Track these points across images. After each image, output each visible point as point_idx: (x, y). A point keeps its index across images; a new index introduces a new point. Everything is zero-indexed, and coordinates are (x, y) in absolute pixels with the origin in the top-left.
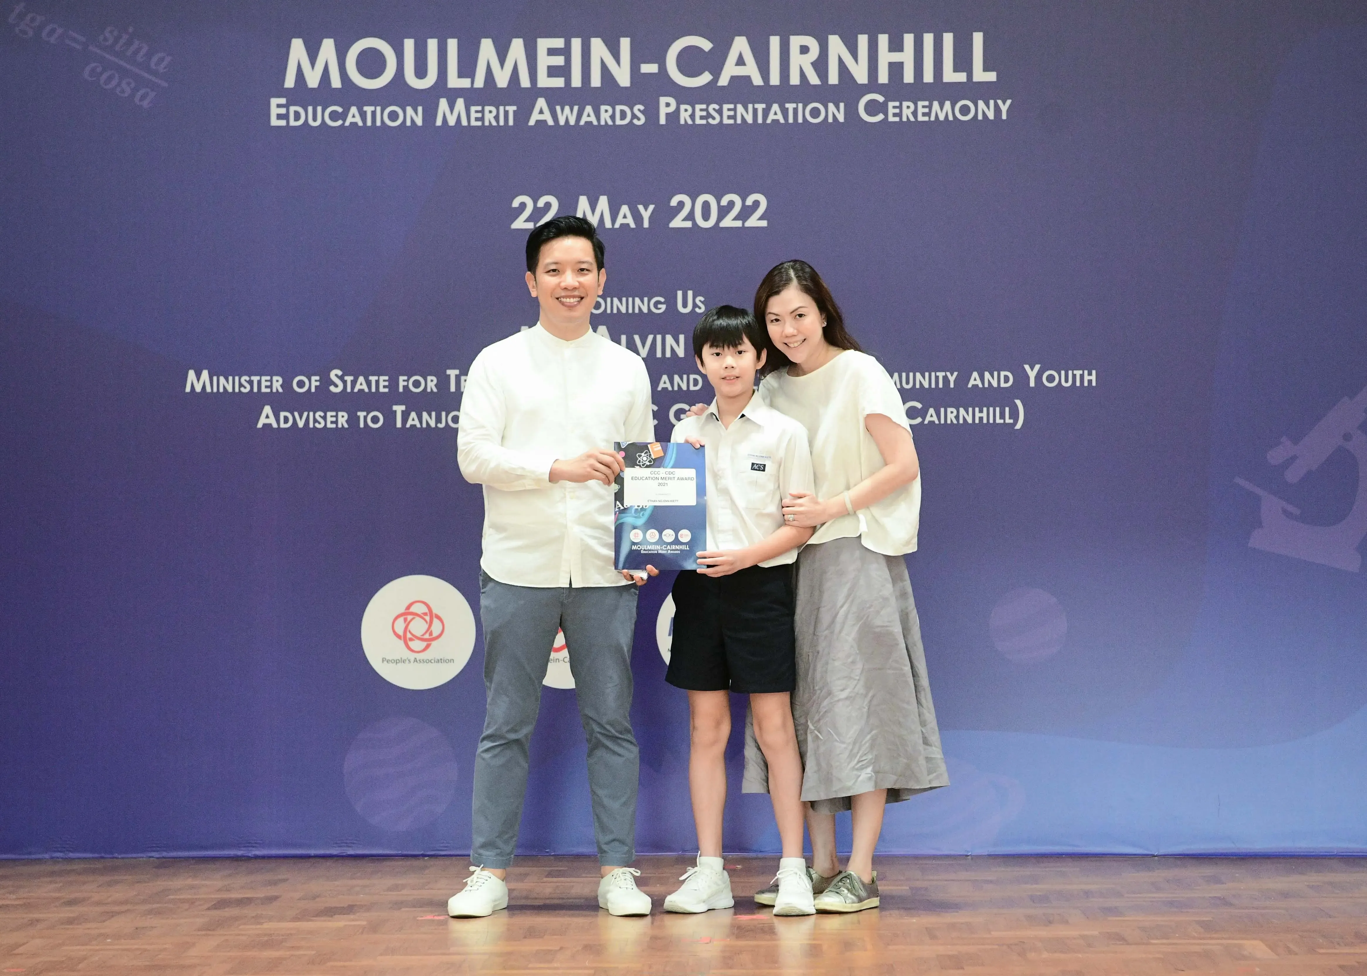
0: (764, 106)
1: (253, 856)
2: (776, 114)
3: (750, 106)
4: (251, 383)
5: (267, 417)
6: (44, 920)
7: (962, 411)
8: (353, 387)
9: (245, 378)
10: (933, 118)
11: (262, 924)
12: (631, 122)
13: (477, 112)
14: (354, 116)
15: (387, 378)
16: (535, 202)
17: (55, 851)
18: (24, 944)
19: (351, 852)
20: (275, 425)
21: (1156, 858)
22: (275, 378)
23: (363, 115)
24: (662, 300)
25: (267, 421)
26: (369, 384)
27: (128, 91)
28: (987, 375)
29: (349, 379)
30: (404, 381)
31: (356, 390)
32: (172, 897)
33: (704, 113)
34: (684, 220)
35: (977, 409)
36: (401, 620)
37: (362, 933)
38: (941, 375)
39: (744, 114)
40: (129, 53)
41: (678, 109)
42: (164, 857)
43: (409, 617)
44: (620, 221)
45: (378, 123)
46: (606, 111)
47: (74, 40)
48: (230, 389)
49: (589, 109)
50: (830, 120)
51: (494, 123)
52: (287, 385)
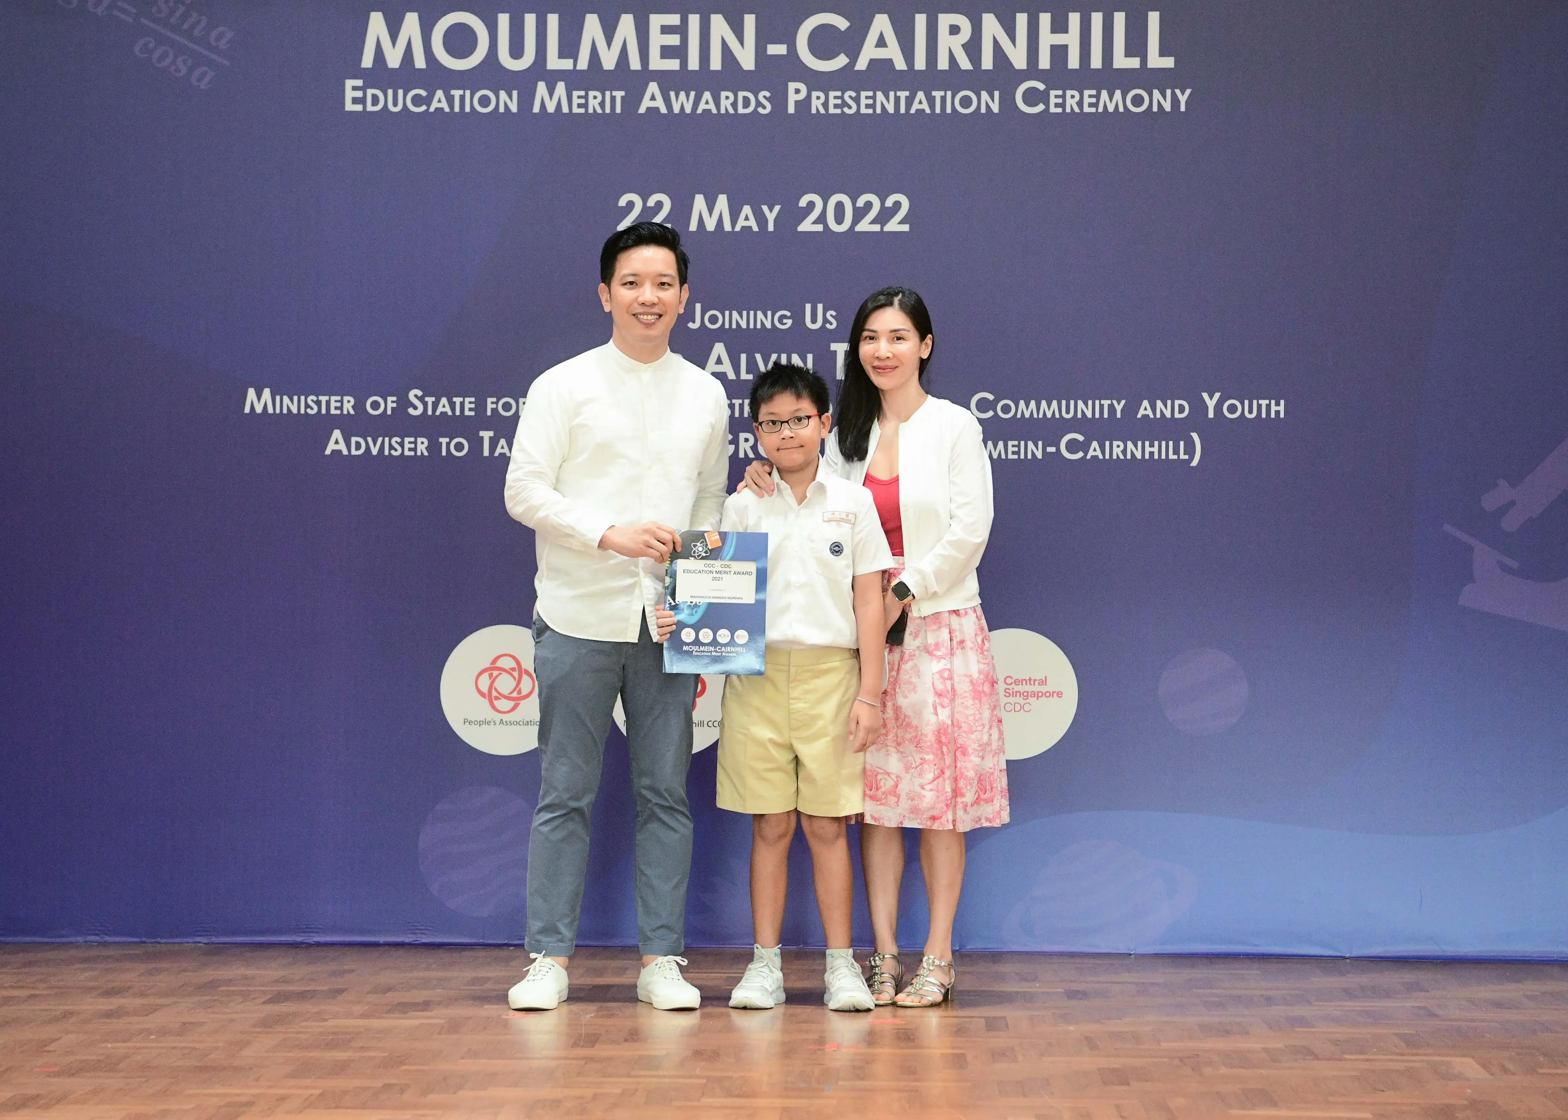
0: (907, 93)
1: (313, 943)
2: (920, 102)
3: (892, 94)
4: (318, 403)
5: (336, 442)
6: (79, 1013)
7: (1130, 445)
8: (434, 410)
9: (312, 397)
10: (1101, 109)
11: (326, 1020)
12: (755, 109)
13: (579, 97)
14: (439, 101)
15: (473, 399)
16: (645, 201)
17: (91, 935)
18: (56, 1040)
19: (425, 940)
20: (345, 452)
21: (1348, 961)
22: (346, 398)
23: (450, 100)
24: (788, 314)
25: (337, 447)
26: (452, 405)
27: (184, 70)
28: (1159, 404)
29: (430, 400)
30: (492, 403)
31: (438, 413)
32: (221, 988)
33: (839, 101)
34: (815, 223)
35: (1147, 443)
36: (486, 676)
37: (440, 1033)
38: (1106, 403)
39: (885, 102)
40: (185, 26)
41: (809, 96)
42: (213, 943)
43: (495, 673)
44: (741, 223)
45: (468, 109)
46: (727, 98)
47: (124, 11)
48: (294, 410)
49: (707, 95)
50: (983, 110)
51: (599, 111)
52: (359, 406)
